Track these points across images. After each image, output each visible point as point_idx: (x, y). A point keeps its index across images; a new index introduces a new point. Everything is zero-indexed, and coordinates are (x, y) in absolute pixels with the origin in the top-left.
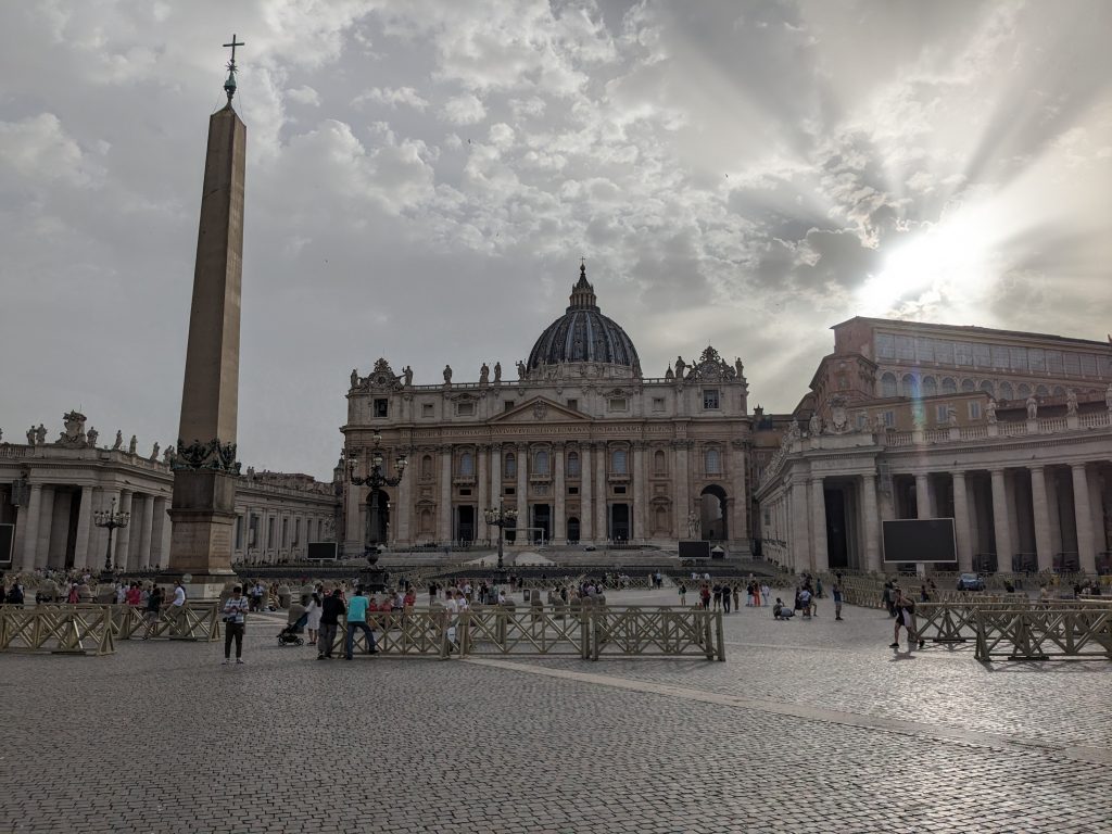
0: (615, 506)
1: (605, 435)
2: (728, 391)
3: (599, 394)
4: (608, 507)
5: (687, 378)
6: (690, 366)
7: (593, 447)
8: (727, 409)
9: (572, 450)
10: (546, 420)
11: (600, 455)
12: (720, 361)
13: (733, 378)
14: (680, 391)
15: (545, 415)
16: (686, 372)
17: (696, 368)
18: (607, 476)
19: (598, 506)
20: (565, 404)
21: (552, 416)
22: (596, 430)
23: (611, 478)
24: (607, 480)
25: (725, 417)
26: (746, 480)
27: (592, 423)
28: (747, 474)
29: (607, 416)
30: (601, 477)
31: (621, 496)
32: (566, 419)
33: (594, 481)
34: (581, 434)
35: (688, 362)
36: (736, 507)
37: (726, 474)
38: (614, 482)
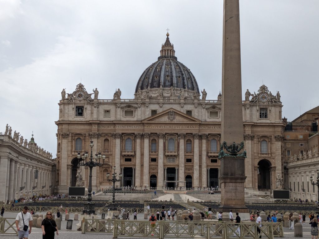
0: (211, 169)
1: (207, 131)
2: (273, 109)
3: (204, 108)
4: (207, 170)
5: (251, 102)
6: (253, 95)
7: (200, 137)
8: (272, 118)
9: (189, 138)
10: (175, 121)
11: (204, 141)
12: (269, 93)
13: (276, 101)
14: (248, 108)
15: (174, 118)
16: (251, 98)
17: (256, 96)
18: (208, 153)
19: (203, 170)
20: (185, 113)
21: (178, 119)
22: (202, 128)
23: (210, 154)
24: (207, 155)
25: (271, 123)
26: (282, 157)
27: (200, 124)
28: (282, 154)
29: (208, 120)
30: (204, 153)
31: (215, 164)
32: (186, 121)
33: (200, 156)
34: (194, 130)
35: (252, 93)
36: (277, 171)
37: (271, 154)
38: (211, 156)
